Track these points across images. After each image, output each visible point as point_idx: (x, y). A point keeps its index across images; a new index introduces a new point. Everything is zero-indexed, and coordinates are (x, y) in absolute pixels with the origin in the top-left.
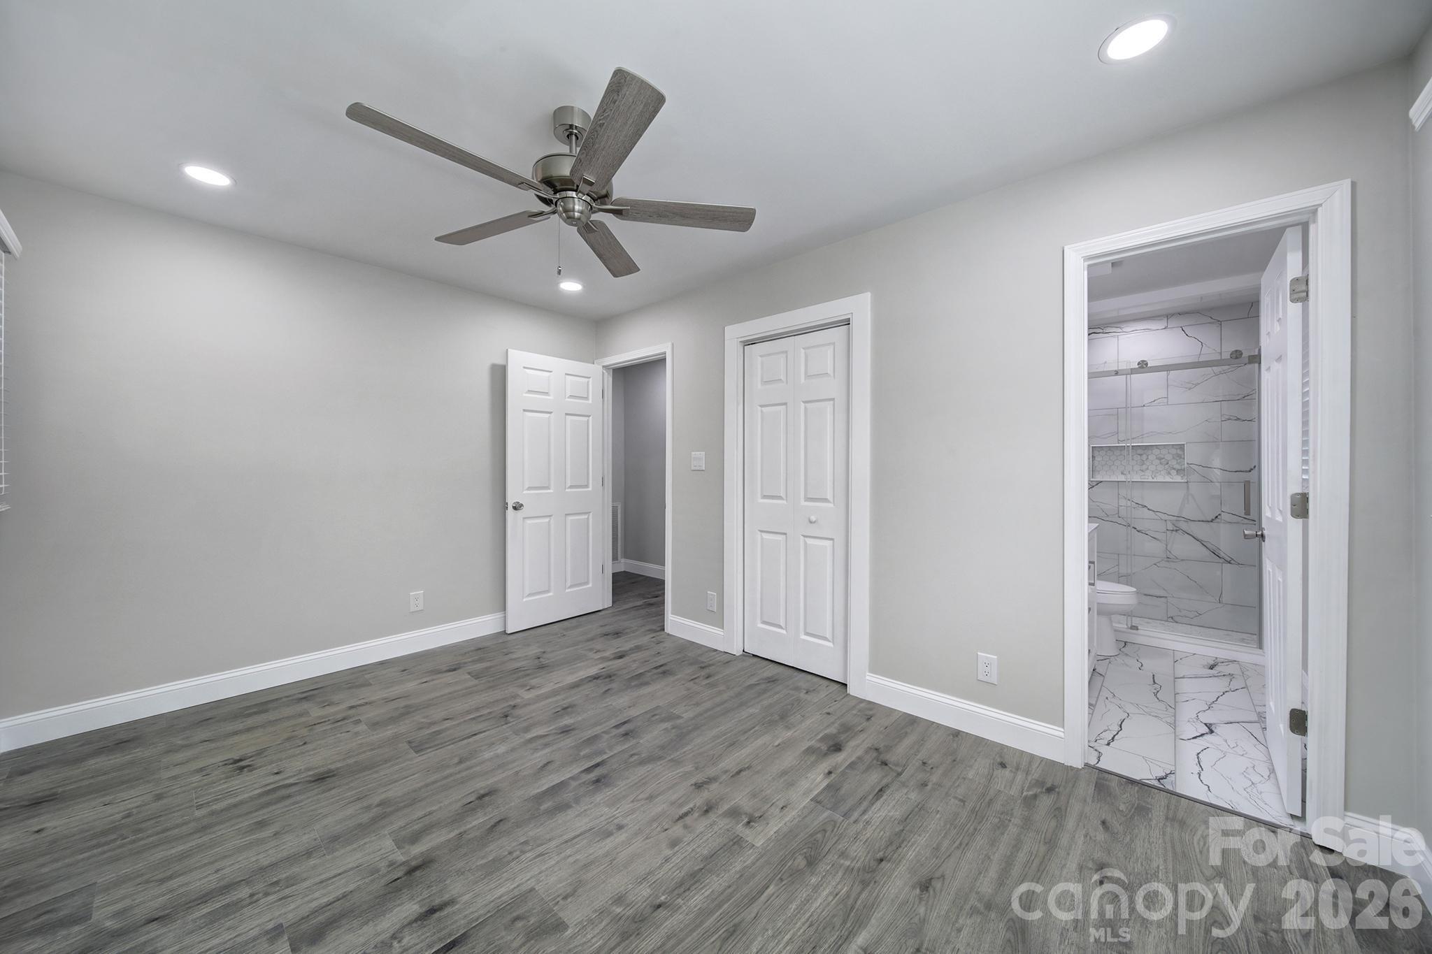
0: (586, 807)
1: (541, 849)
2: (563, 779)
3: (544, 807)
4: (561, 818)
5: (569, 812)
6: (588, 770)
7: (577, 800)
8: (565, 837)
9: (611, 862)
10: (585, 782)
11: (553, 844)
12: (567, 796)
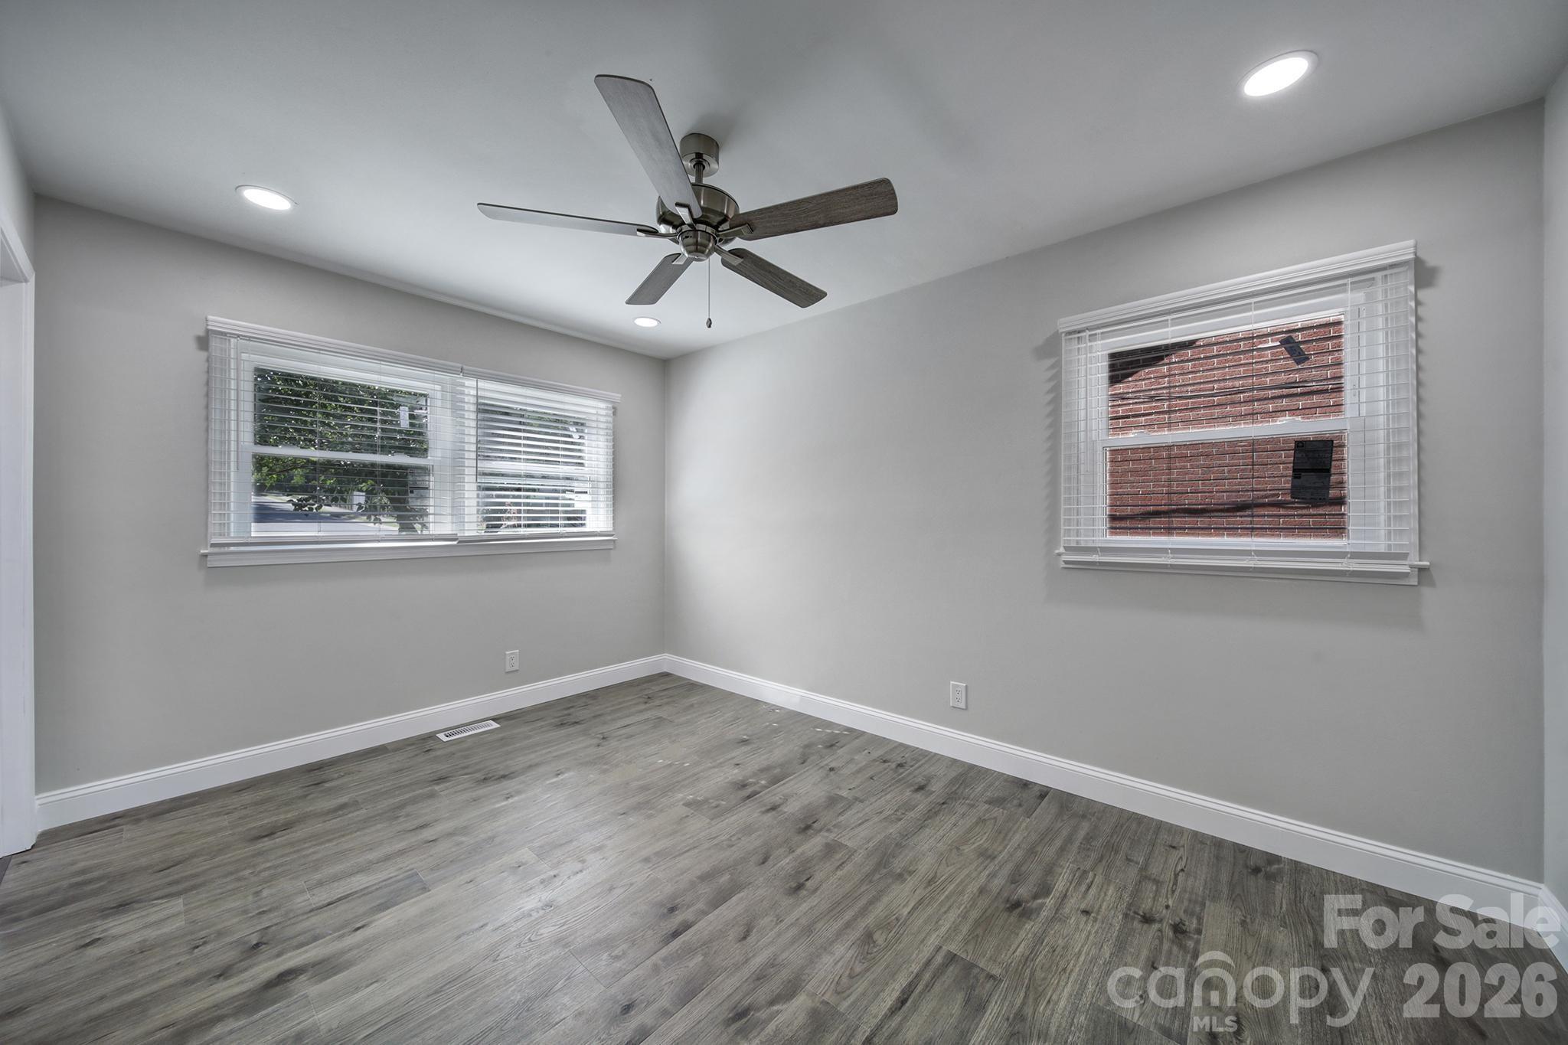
0: (681, 877)
1: (715, 842)
2: (716, 912)
3: (726, 877)
4: (705, 867)
5: (699, 873)
6: (686, 926)
7: (693, 885)
8: (696, 851)
9: (655, 835)
10: (687, 909)
11: (706, 846)
12: (706, 890)
